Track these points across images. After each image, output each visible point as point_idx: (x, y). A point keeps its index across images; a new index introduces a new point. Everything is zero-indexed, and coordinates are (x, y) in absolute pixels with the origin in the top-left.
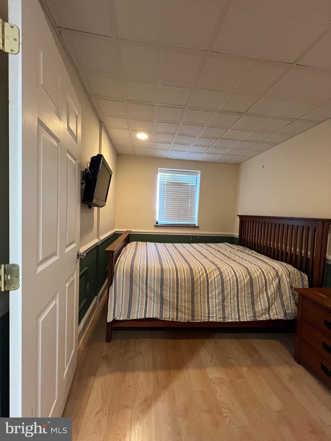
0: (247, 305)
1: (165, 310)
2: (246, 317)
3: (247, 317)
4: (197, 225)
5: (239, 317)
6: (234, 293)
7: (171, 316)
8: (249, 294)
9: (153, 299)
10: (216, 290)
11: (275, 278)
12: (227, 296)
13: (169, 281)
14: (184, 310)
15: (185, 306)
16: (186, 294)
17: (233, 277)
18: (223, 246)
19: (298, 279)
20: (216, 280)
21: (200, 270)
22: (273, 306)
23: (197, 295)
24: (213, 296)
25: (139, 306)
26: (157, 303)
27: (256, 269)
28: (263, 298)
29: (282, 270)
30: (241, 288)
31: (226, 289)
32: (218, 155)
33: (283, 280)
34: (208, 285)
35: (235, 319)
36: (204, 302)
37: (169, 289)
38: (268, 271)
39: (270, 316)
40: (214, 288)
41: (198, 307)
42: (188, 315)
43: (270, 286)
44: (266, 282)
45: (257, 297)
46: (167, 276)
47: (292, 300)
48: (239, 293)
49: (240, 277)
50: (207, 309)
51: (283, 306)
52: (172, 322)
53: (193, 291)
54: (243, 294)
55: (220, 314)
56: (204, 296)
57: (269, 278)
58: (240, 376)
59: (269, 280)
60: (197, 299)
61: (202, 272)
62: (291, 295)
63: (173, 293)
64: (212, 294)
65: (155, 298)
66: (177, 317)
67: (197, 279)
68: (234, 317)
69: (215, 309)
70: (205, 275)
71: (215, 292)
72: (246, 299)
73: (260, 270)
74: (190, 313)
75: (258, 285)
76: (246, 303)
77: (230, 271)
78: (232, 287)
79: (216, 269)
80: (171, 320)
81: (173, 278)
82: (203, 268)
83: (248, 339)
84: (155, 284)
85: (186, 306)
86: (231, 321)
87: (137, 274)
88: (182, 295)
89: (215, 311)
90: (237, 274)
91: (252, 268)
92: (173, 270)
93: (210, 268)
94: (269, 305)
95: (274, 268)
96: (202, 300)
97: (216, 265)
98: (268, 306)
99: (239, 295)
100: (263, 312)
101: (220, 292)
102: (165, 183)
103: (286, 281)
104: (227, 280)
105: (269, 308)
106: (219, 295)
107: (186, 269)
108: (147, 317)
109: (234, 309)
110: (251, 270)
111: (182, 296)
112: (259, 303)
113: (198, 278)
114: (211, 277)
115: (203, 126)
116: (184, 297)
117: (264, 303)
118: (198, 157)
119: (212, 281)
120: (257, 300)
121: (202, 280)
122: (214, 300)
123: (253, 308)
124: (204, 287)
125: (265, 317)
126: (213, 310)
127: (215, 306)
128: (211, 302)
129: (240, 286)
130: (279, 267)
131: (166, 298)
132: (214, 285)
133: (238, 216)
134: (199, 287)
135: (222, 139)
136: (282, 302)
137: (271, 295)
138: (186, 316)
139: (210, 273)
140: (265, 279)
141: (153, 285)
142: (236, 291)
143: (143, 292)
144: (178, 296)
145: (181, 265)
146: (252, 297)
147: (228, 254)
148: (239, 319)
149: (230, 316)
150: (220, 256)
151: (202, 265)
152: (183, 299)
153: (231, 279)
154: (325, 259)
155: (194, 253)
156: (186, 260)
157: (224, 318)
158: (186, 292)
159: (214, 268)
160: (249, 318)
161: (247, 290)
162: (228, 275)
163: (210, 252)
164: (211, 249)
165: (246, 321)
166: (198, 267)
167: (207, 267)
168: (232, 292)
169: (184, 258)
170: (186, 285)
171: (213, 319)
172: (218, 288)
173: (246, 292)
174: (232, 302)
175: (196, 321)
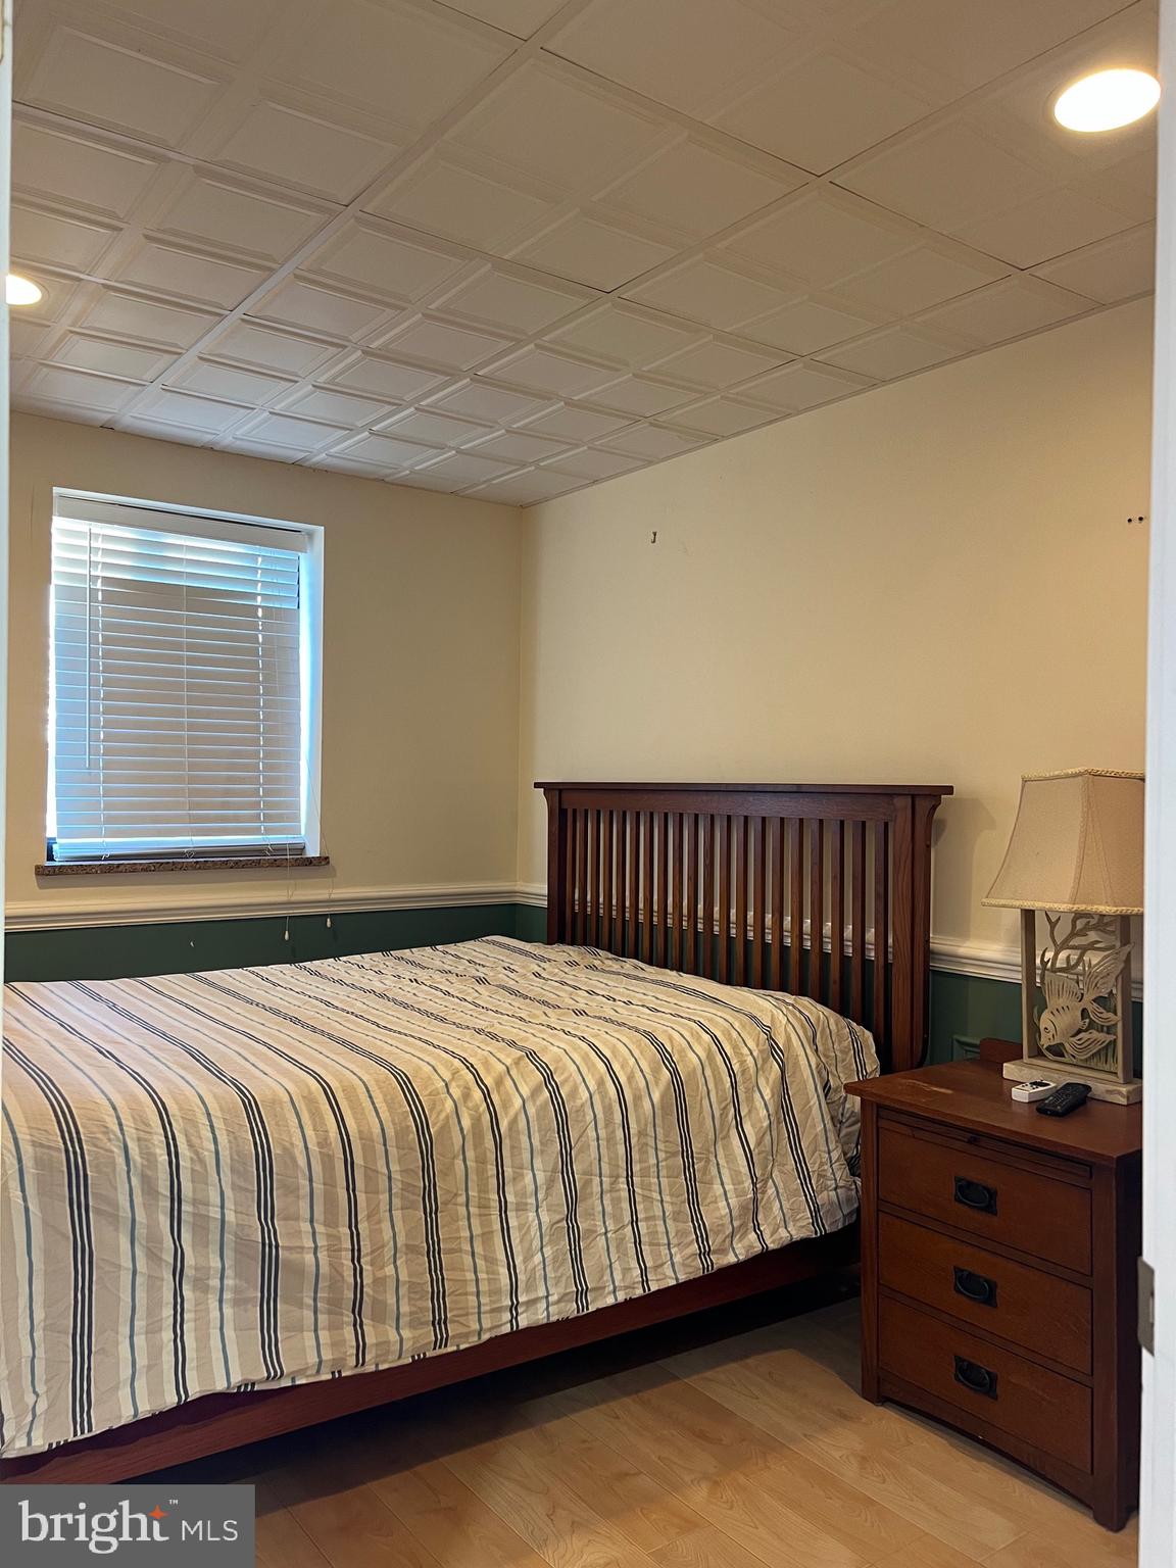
0: (668, 1208)
1: (286, 1329)
2: (673, 1264)
3: (674, 1266)
4: (313, 851)
5: (644, 1272)
6: (614, 1165)
7: (327, 1355)
8: (674, 1154)
9: (215, 1282)
10: (538, 1163)
11: (765, 1061)
12: (588, 1183)
13: (302, 1161)
14: (391, 1300)
15: (398, 1280)
16: (397, 1214)
17: (601, 1083)
18: (487, 953)
19: (845, 1052)
20: (531, 1111)
21: (447, 1076)
22: (771, 1191)
23: (451, 1206)
24: (524, 1195)
25: (139, 1340)
26: (237, 1303)
27: (686, 1035)
28: (730, 1158)
29: (784, 1021)
30: (642, 1133)
31: (581, 1151)
32: (431, 451)
33: (796, 1064)
34: (499, 1146)
35: (626, 1288)
36: (487, 1236)
37: (304, 1206)
38: (735, 1034)
39: (760, 1237)
40: (526, 1155)
41: (459, 1269)
42: (412, 1325)
43: (750, 1100)
44: (734, 1086)
45: (708, 1161)
46: (285, 1135)
47: (832, 1146)
48: (635, 1156)
49: (631, 1078)
50: (503, 1271)
51: (804, 1177)
52: (338, 1383)
53: (429, 1192)
54: (653, 1161)
55: (564, 1278)
56: (484, 1206)
57: (742, 1062)
59: (743, 1072)
60: (455, 1228)
61: (461, 1083)
62: (829, 1126)
63: (330, 1221)
64: (519, 1186)
65: (229, 1272)
66: (361, 1349)
67: (445, 1127)
68: (623, 1279)
69: (538, 1258)
70: (477, 1095)
71: (533, 1174)
72: (664, 1182)
73: (707, 1037)
74: (421, 1309)
75: (706, 1102)
76: (667, 1198)
77: (586, 1058)
78: (603, 1133)
79: (520, 1058)
80: (326, 1375)
81: (324, 1143)
82: (457, 1063)
83: (676, 1378)
84: (228, 1193)
85: (403, 1277)
86: (610, 1301)
87: (112, 1152)
88: (379, 1222)
89: (539, 1273)
90: (616, 1067)
91: (672, 1034)
92: (310, 1100)
93: (493, 1060)
94: (754, 1184)
95: (753, 1017)
96: (477, 1230)
97: (512, 1044)
98: (751, 1195)
99: (636, 1168)
100: (736, 1224)
101: (554, 1171)
102: (99, 585)
103: (804, 1062)
104: (579, 1102)
106: (550, 1184)
107: (377, 1081)
108: (195, 1390)
109: (621, 1241)
110: (671, 1038)
111: (380, 1231)
113: (447, 1117)
114: (506, 1104)
115: (404, 309)
116: (387, 1234)
117: (737, 1182)
118: (318, 446)
119: (514, 1122)
120: (707, 1179)
121: (466, 1122)
122: (532, 1215)
123: (696, 1217)
124: (481, 1161)
125: (744, 1248)
126: (531, 1266)
127: (536, 1243)
128: (520, 1227)
129: (638, 1122)
130: (776, 1012)
131: (294, 1256)
132: (524, 1139)
133: (537, 785)
134: (459, 1162)
135: (476, 379)
136: (800, 1161)
137: (759, 1143)
138: (406, 1333)
139: (499, 1083)
140: (730, 1070)
141: (215, 1198)
142: (621, 1148)
143: (153, 1256)
144: (358, 1234)
145: (342, 1068)
146: (689, 1167)
147: (535, 988)
148: (645, 1281)
149: (607, 1277)
150: (505, 1002)
151: (446, 1051)
152: (383, 1246)
153: (596, 1099)
154: (928, 953)
155: (358, 1007)
156: (344, 1043)
157: (582, 1294)
158: (396, 1202)
159: (509, 1056)
160: (684, 1265)
161: (667, 1135)
162: (582, 1080)
163: (436, 989)
164: (437, 977)
165: (674, 1283)
166: (433, 1063)
167: (475, 1056)
168: (605, 1159)
169: (331, 1037)
170: (394, 1167)
171: (536, 1314)
172: (542, 1152)
173: (661, 1146)
174: (608, 1209)
175: (455, 1348)
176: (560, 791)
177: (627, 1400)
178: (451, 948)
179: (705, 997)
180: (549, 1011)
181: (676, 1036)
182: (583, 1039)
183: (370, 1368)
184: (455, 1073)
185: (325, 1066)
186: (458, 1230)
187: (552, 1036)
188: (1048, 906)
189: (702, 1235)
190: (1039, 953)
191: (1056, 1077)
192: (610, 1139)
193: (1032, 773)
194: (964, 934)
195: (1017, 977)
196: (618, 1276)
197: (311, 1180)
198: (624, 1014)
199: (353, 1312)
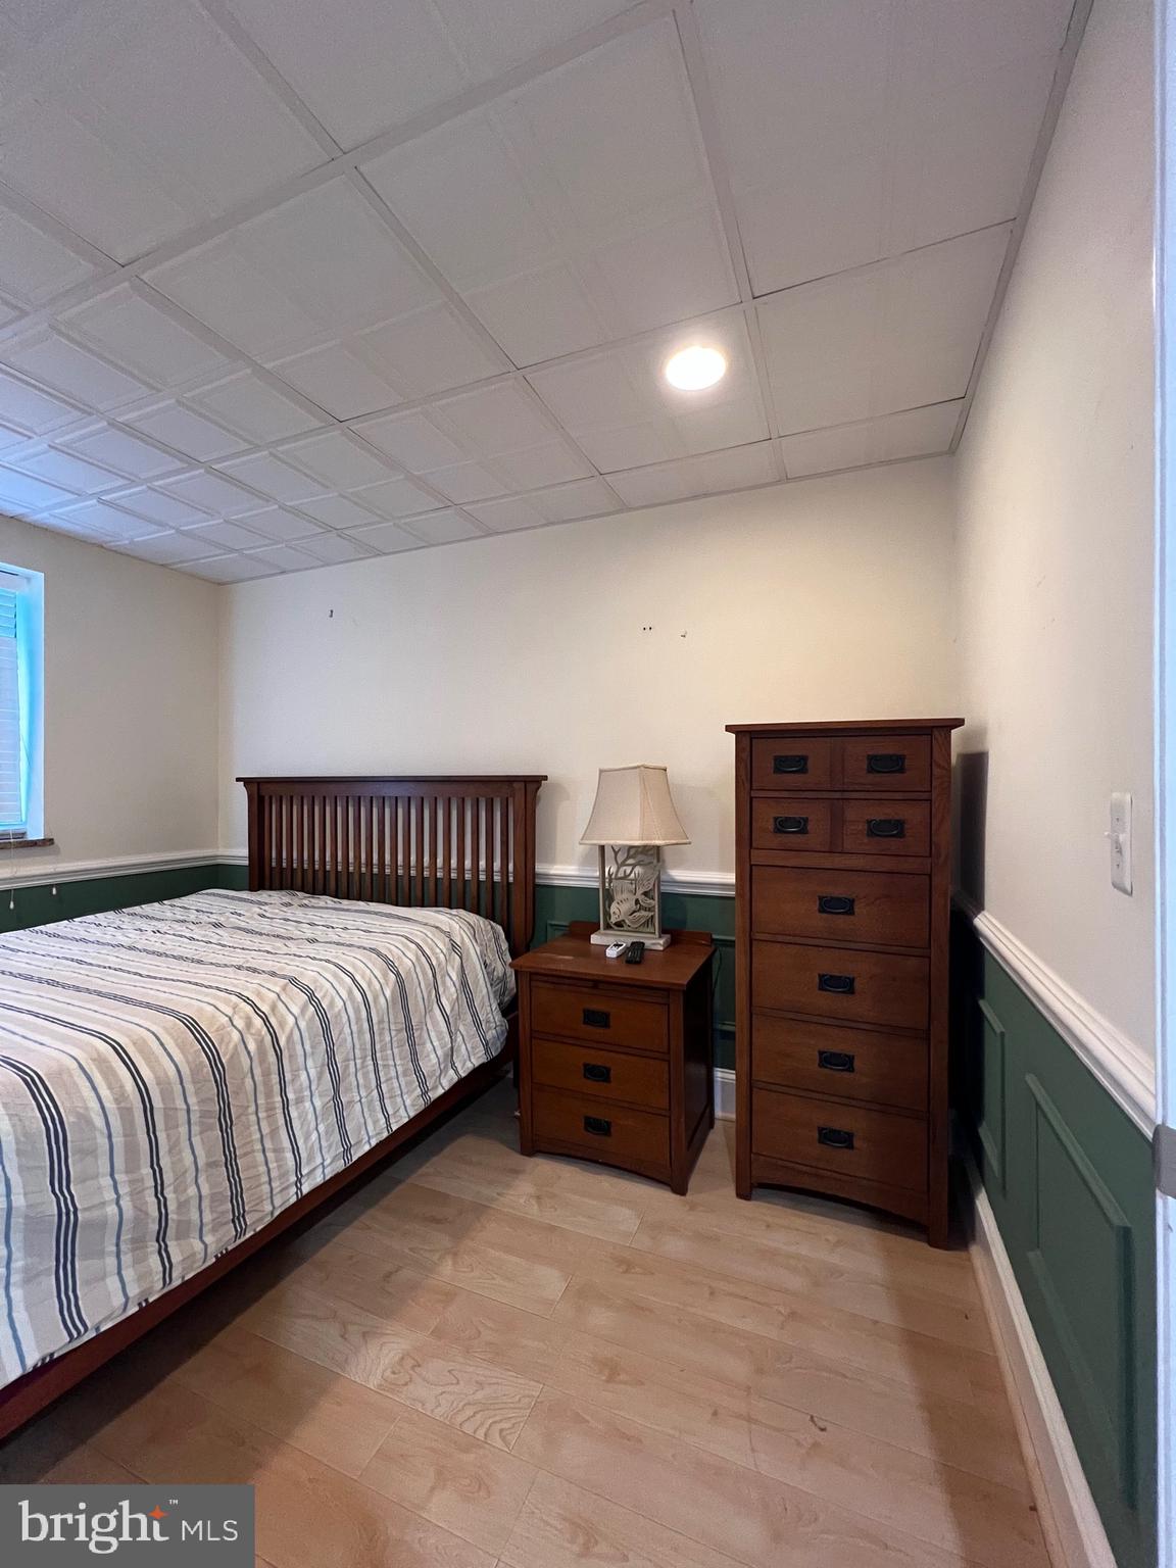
0: (400, 1069)
2: (405, 1107)
3: (406, 1107)
4: (37, 834)
5: (387, 1119)
6: (363, 1050)
7: (132, 1292)
8: (401, 1030)
10: (310, 1063)
11: (450, 955)
12: (347, 1069)
13: (99, 1122)
14: (195, 1216)
15: (200, 1197)
16: (196, 1140)
17: (350, 993)
19: (490, 941)
20: (303, 1024)
21: (229, 1012)
22: (460, 1039)
23: (243, 1118)
24: (301, 1091)
26: (27, 1281)
27: (399, 946)
28: (435, 1024)
29: (458, 927)
30: (381, 1022)
31: (341, 1046)
32: (155, 527)
33: (468, 954)
34: (279, 1059)
35: (377, 1135)
36: (274, 1132)
37: (104, 1162)
38: (430, 942)
39: (456, 1072)
40: (301, 1059)
41: (253, 1167)
42: (214, 1230)
43: (444, 983)
45: (422, 1029)
47: (492, 1001)
48: (377, 1038)
49: (370, 984)
50: (289, 1155)
51: (477, 1023)
52: (147, 1310)
53: (224, 1111)
54: (388, 1039)
55: (334, 1145)
56: (270, 1109)
57: (437, 959)
58: (449, 1296)
59: (439, 965)
60: (247, 1135)
61: (242, 1014)
63: (132, 1167)
64: (296, 1085)
65: (17, 1255)
66: (167, 1269)
67: (235, 1055)
68: (374, 1129)
69: (314, 1136)
70: (258, 1022)
71: (308, 1072)
72: (396, 1051)
73: (414, 946)
74: (223, 1213)
75: (418, 989)
76: (398, 1063)
77: (335, 976)
78: (354, 1028)
79: (286, 985)
80: (133, 1309)
82: (234, 998)
83: (399, 1182)
85: (205, 1192)
86: (367, 1148)
88: (180, 1152)
89: (317, 1146)
90: (358, 978)
91: (391, 947)
92: (100, 1061)
93: (264, 991)
94: (450, 1036)
95: (437, 927)
96: (266, 1130)
97: (273, 974)
98: (448, 1046)
99: (378, 1047)
100: (442, 1067)
101: (323, 1065)
103: (473, 951)
104: (336, 1010)
105: (452, 1048)
106: (320, 1077)
107: (165, 1028)
109: (370, 1102)
110: (390, 951)
111: (181, 1160)
112: (429, 1045)
113: (235, 1047)
114: (282, 1024)
116: (188, 1159)
117: (440, 1038)
119: (290, 1038)
120: (422, 1041)
121: (252, 1046)
122: (308, 1104)
123: (418, 1070)
124: (266, 1074)
125: (448, 1081)
126: (310, 1144)
127: (313, 1125)
128: (300, 1117)
129: (378, 1014)
130: (451, 922)
131: (95, 1213)
132: (299, 1047)
133: (238, 780)
134: (249, 1081)
136: (475, 1015)
137: (452, 1010)
138: (209, 1239)
139: (274, 1008)
140: (431, 965)
142: (368, 1036)
144: (161, 1170)
145: (127, 1026)
146: (411, 1037)
147: (264, 925)
148: (388, 1125)
149: (363, 1132)
150: (246, 940)
151: (218, 989)
152: (186, 1172)
153: (348, 1004)
154: (534, 875)
155: (113, 961)
156: (115, 997)
157: (347, 1151)
158: (195, 1129)
159: (277, 985)
160: (413, 1105)
161: (396, 1017)
162: (336, 994)
163: (181, 936)
164: (176, 926)
165: (407, 1120)
166: (212, 1002)
167: (247, 989)
168: (357, 1046)
169: (99, 994)
170: (192, 1100)
171: (315, 1179)
172: (313, 1053)
173: (392, 1027)
174: (361, 1081)
175: (252, 1233)
176: (259, 783)
177: (372, 1211)
178: (177, 902)
179: (399, 918)
180: (288, 943)
181: (393, 948)
182: (328, 961)
183: (177, 1282)
184: (235, 1007)
185: (107, 1025)
186: (250, 1135)
187: (304, 962)
188: (612, 842)
189: (422, 1081)
190: (607, 870)
191: (626, 940)
192: (360, 1032)
193: (606, 767)
194: (553, 861)
195: (596, 884)
196: (370, 1128)
197: (110, 1136)
198: (346, 937)
199: (158, 1241)
